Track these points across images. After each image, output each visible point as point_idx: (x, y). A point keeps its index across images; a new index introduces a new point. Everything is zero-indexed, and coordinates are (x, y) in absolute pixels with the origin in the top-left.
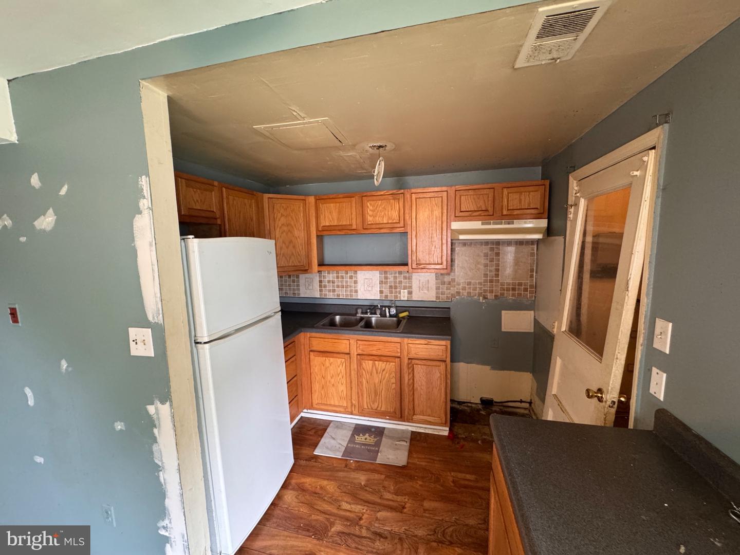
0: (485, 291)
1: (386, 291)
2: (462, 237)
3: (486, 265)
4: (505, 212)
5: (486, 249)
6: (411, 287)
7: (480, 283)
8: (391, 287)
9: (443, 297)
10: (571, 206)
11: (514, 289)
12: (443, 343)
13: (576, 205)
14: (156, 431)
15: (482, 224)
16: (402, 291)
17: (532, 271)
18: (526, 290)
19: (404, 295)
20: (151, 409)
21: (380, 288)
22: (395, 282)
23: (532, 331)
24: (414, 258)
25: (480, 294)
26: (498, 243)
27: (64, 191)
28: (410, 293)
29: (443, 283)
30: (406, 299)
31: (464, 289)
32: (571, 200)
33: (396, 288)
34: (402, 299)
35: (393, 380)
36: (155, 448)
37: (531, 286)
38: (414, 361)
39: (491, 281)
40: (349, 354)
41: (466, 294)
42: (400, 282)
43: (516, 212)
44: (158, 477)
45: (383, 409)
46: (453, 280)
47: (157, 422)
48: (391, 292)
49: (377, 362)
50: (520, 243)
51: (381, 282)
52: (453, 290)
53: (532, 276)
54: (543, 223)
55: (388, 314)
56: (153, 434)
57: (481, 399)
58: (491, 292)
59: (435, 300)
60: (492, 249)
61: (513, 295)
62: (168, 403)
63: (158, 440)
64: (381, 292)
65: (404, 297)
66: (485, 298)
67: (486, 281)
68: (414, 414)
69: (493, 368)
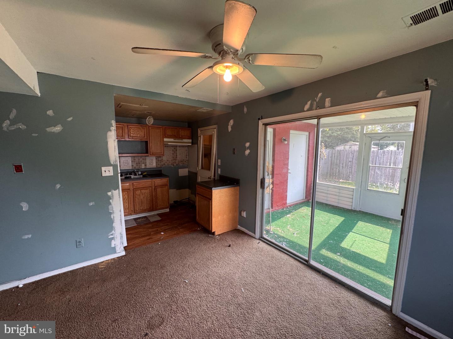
0: (173, 163)
1: (135, 165)
2: (169, 144)
3: (173, 154)
4: (180, 137)
5: (172, 148)
6: (146, 163)
7: (172, 160)
8: (137, 163)
9: (159, 166)
10: (199, 137)
11: (182, 162)
12: (166, 179)
13: (200, 137)
14: (111, 201)
15: (174, 140)
16: (142, 165)
17: (187, 155)
18: (185, 162)
19: (143, 166)
20: (109, 194)
21: (132, 164)
22: (139, 161)
23: (188, 175)
24: (151, 151)
25: (172, 164)
26: (176, 146)
27: (70, 119)
28: (146, 165)
29: (158, 161)
30: (144, 168)
31: (166, 162)
32: (199, 135)
33: (139, 163)
34: (142, 168)
35: (149, 196)
36: (110, 207)
37: (187, 160)
38: (157, 187)
39: (175, 159)
40: (129, 189)
41: (167, 164)
42: (141, 161)
43: (184, 137)
44: (111, 216)
45: (145, 208)
46: (162, 159)
47: (112, 198)
48: (137, 165)
49: (142, 191)
50: (183, 146)
51: (132, 161)
52: (162, 163)
53: (187, 157)
54: (190, 141)
55: (137, 174)
56: (110, 202)
57: (174, 201)
58: (175, 163)
59: (156, 167)
60: (175, 148)
61: (182, 164)
62: (118, 190)
63: (112, 204)
64: (132, 166)
65: (143, 167)
66: (173, 165)
67: (173, 159)
68: (157, 207)
69: (177, 190)
